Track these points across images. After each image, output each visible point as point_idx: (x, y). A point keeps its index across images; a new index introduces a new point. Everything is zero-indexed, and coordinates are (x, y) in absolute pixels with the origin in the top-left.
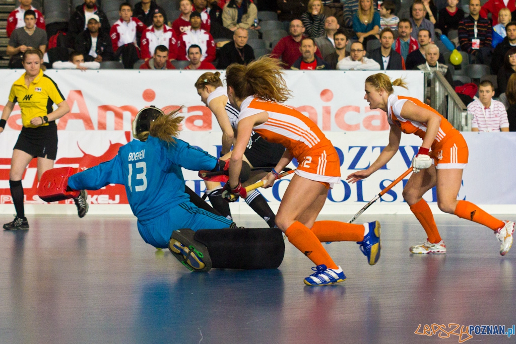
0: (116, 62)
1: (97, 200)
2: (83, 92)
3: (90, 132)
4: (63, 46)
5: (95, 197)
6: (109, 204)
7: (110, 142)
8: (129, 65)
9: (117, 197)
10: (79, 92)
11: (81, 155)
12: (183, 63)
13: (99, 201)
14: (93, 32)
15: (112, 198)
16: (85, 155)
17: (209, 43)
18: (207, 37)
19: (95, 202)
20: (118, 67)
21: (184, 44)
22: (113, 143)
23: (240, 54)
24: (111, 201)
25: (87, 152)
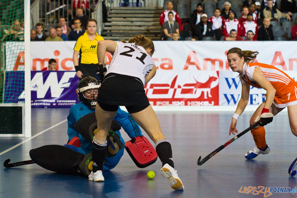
0: (212, 37)
1: (203, 104)
2: (196, 52)
3: (199, 71)
4: (186, 30)
5: (202, 102)
6: (209, 106)
7: (209, 76)
8: (218, 39)
9: (213, 102)
10: (194, 52)
11: (195, 82)
12: (244, 38)
13: (204, 104)
14: (205, 23)
15: (210, 103)
16: (197, 82)
17: (257, 28)
18: (255, 25)
19: (202, 104)
20: (213, 40)
21: (244, 29)
22: (211, 76)
23: (267, 31)
24: (210, 104)
25: (198, 81)
